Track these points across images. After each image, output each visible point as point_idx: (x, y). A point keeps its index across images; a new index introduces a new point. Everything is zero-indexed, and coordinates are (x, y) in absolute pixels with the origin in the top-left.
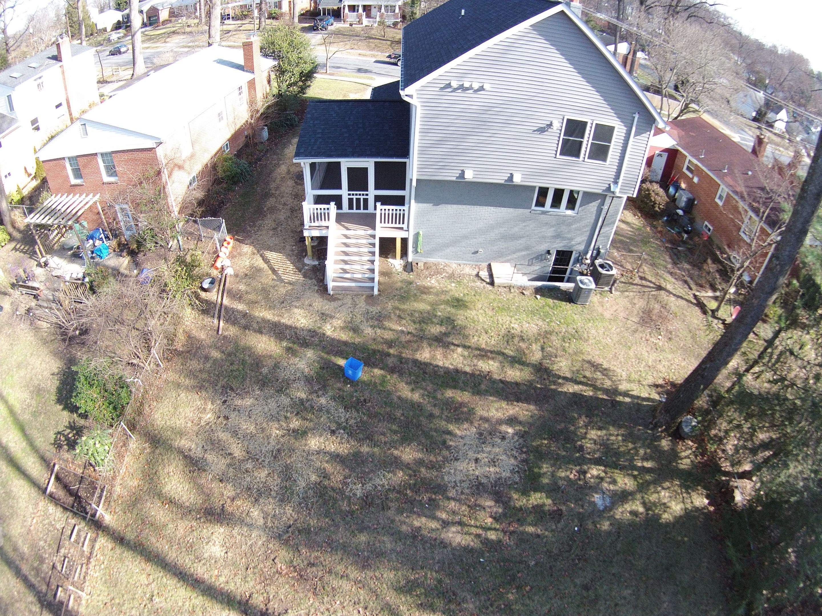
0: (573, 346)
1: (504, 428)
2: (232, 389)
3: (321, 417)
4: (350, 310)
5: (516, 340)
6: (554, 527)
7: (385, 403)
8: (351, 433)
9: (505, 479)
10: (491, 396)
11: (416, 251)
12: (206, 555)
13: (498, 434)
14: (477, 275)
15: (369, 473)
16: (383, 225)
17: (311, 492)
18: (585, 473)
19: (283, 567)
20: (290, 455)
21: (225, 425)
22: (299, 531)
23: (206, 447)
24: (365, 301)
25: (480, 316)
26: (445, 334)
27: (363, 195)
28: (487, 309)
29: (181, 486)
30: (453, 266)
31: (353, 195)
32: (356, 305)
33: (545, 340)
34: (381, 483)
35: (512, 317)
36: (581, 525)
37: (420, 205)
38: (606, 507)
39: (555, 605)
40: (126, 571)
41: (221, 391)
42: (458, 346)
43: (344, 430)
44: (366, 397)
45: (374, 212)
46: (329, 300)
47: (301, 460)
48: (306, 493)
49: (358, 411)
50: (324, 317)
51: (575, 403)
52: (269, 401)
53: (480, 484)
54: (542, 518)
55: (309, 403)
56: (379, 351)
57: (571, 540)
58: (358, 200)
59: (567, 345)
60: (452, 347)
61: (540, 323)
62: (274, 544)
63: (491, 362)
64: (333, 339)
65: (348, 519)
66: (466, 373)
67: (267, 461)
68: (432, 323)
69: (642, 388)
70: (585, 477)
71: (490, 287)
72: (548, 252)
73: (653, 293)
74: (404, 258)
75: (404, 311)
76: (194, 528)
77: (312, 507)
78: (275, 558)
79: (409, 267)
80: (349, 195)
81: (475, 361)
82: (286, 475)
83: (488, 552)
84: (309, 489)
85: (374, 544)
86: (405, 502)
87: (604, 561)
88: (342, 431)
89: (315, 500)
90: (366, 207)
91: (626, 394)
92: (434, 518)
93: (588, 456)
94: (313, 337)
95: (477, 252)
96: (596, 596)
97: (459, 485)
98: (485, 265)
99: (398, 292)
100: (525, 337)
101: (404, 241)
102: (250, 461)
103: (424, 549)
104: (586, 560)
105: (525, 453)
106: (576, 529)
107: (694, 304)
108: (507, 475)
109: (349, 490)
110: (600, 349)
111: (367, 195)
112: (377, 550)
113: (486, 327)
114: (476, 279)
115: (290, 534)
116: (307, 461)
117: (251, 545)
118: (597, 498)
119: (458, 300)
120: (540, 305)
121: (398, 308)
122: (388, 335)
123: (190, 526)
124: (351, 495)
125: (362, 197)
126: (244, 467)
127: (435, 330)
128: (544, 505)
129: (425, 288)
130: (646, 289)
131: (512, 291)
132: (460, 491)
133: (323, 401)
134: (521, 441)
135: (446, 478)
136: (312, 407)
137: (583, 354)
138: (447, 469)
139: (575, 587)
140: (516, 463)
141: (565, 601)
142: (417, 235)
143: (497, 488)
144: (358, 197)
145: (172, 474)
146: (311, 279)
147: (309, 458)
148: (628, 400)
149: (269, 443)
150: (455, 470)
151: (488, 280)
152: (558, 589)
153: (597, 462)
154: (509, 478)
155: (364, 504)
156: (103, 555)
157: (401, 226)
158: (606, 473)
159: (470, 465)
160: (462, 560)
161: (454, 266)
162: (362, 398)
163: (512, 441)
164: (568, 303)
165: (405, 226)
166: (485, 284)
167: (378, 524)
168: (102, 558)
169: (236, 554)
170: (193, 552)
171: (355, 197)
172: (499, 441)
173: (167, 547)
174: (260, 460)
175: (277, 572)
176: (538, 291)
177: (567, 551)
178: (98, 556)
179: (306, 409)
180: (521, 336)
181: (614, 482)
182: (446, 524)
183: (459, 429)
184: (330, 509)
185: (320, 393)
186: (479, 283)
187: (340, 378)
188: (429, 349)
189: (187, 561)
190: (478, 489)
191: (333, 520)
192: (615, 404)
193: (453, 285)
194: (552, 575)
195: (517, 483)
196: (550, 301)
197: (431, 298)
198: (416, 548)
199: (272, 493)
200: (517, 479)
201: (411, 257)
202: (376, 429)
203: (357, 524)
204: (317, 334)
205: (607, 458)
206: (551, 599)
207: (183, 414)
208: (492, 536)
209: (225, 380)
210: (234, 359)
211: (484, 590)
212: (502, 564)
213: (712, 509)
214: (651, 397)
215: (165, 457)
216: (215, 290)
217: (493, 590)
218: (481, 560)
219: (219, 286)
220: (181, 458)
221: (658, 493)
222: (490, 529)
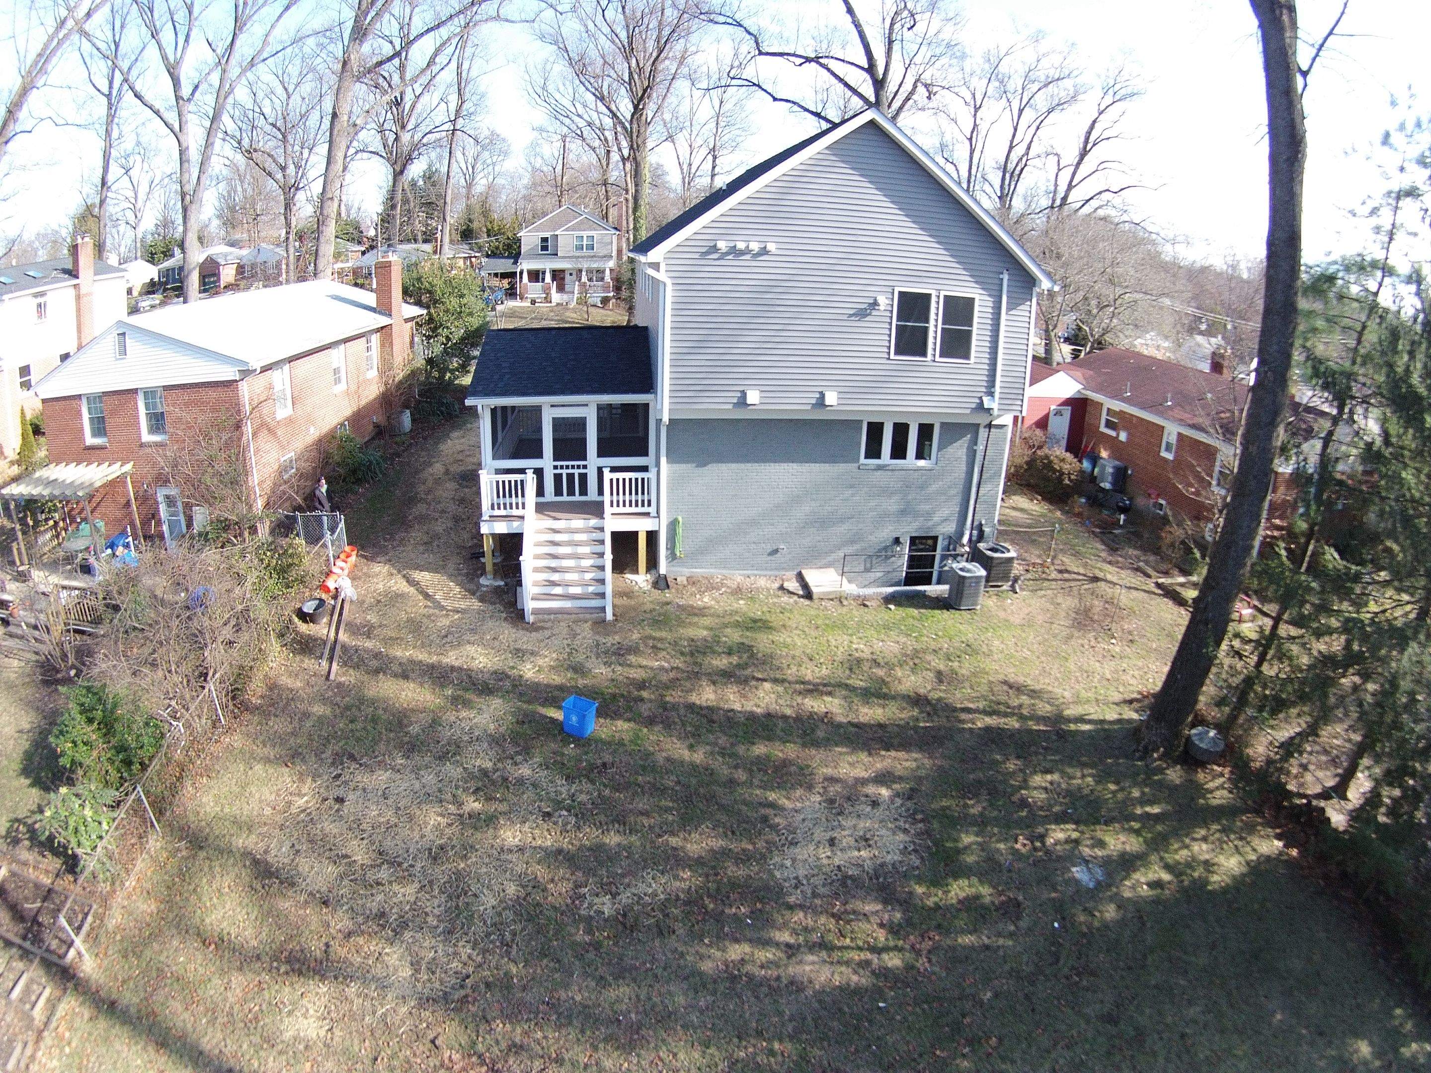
0: (967, 665)
1: (871, 789)
2: (352, 757)
3: (523, 793)
4: (565, 642)
5: (866, 666)
6: (1012, 928)
7: (644, 768)
8: (583, 814)
9: (893, 864)
10: (837, 745)
11: (672, 556)
12: (288, 1035)
13: (863, 799)
14: (782, 588)
15: (623, 876)
16: (616, 510)
17: (509, 915)
18: (1042, 837)
19: (456, 1057)
20: (465, 855)
21: (338, 811)
22: (488, 985)
23: (297, 847)
24: (592, 629)
25: (796, 638)
26: (738, 666)
27: (579, 467)
28: (806, 629)
30: (738, 578)
31: (562, 467)
32: (575, 636)
33: (917, 661)
34: (650, 891)
35: (851, 635)
36: (1064, 919)
37: (676, 467)
38: (1099, 883)
39: (1062, 1061)
40: (115, 1062)
41: (330, 761)
42: (765, 680)
43: (569, 811)
44: (606, 760)
45: (599, 499)
46: (527, 630)
47: (487, 860)
48: (500, 914)
49: (593, 782)
50: (519, 654)
51: (993, 741)
52: (422, 773)
53: (846, 877)
54: (983, 917)
55: (498, 773)
56: (622, 696)
57: (1053, 944)
58: (570, 477)
59: (956, 664)
60: (754, 683)
61: (903, 639)
62: (434, 1012)
63: (828, 699)
64: (538, 684)
65: (591, 955)
66: (785, 717)
67: (418, 866)
68: (714, 652)
69: (1105, 707)
70: (1043, 843)
71: (807, 602)
72: (897, 541)
73: (1086, 587)
74: (653, 572)
75: (661, 640)
76: (265, 986)
77: (513, 940)
78: (436, 1038)
79: (661, 583)
80: (555, 467)
81: (799, 699)
82: (458, 887)
83: (891, 988)
84: (504, 909)
85: (650, 999)
86: (704, 919)
87: (1130, 968)
88: (566, 813)
89: (518, 927)
90: (584, 491)
91: (1081, 720)
92: (766, 943)
93: (1041, 813)
94: (501, 680)
95: (775, 551)
96: (1136, 1029)
97: (805, 882)
98: (792, 574)
99: (648, 616)
100: (880, 660)
101: (652, 537)
102: (385, 866)
103: (757, 997)
104: (1093, 974)
105: (922, 821)
106: (1056, 925)
107: (1160, 595)
108: (896, 858)
109: (586, 905)
110: (1015, 666)
111: (585, 467)
112: (657, 1009)
113: (808, 651)
114: (780, 593)
115: (469, 991)
116: (498, 863)
117: (385, 1015)
118: (1078, 872)
119: (755, 621)
120: (898, 617)
121: (651, 637)
122: (637, 674)
123: (256, 983)
124: (592, 913)
125: (576, 472)
126: (371, 876)
127: (721, 662)
128: (977, 897)
129: (692, 607)
130: (1073, 584)
131: (845, 603)
132: (809, 892)
133: (525, 771)
134: (909, 804)
135: (778, 874)
136: (505, 779)
137: (987, 673)
138: (777, 859)
139: (1088, 1022)
140: (908, 839)
141: (1078, 1049)
142: (673, 526)
143: (881, 880)
144: (570, 471)
145: (227, 890)
146: (494, 603)
147: (502, 857)
148: (1087, 727)
149: (423, 836)
150: (794, 860)
151: (801, 593)
152: (1055, 1031)
153: (1061, 819)
154: (900, 862)
155: (620, 927)
156: (70, 1029)
157: (646, 509)
158: (1082, 833)
159: (821, 850)
160: (840, 1010)
161: (739, 579)
162: (599, 762)
163: (892, 806)
164: (945, 611)
165: (652, 510)
166: (796, 598)
167: (654, 960)
168: (67, 1034)
169: (351, 1033)
170: (260, 1030)
171: (564, 472)
172: (869, 809)
173: (204, 1021)
174: (405, 865)
175: (442, 1066)
176: (889, 599)
177: (1051, 965)
178: (60, 1030)
179: (493, 783)
180: (875, 661)
181: (1101, 844)
182: (791, 950)
183: (788, 798)
184: (551, 941)
185: (519, 758)
186: (785, 599)
187: (555, 736)
188: (712, 687)
189: (245, 1046)
190: (844, 884)
191: (558, 961)
192: (1063, 735)
193: (741, 602)
194: (1033, 1010)
195: (917, 868)
196: (914, 612)
197: (707, 621)
198: (740, 997)
199: (430, 919)
200: (918, 862)
201: (663, 568)
202: (631, 806)
203: (609, 964)
204: (508, 677)
205: (1076, 809)
206: (1049, 1052)
207: (257, 796)
208: (893, 961)
209: (341, 744)
210: (357, 713)
211: (901, 1057)
212: (926, 1006)
213: (1294, 852)
214: (1125, 717)
215: (217, 863)
216: (325, 620)
217: (921, 1055)
218: (881, 1005)
219: (332, 615)
220: (248, 863)
221: (1187, 847)
222: (886, 949)
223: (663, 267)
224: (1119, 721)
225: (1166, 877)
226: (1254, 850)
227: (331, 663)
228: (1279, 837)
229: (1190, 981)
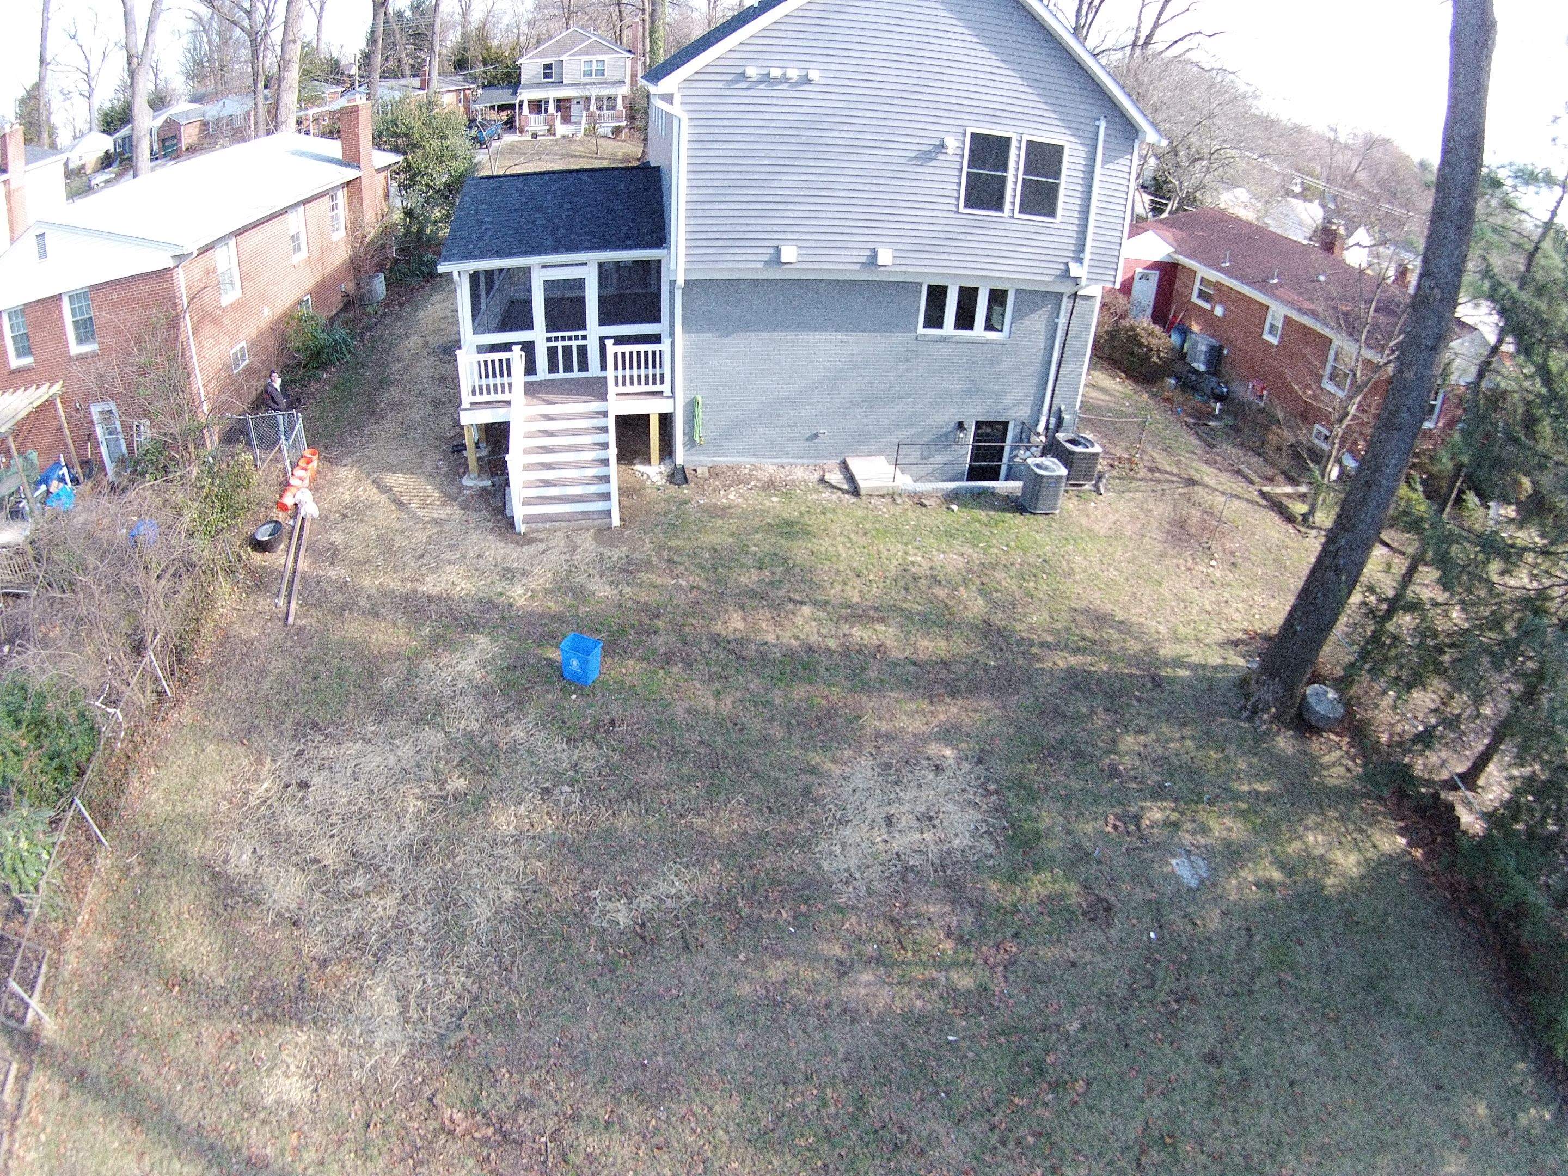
0: (1044, 587)
1: (933, 749)
2: (316, 726)
3: (516, 763)
4: (563, 557)
5: (924, 583)
6: (1102, 939)
7: (660, 724)
8: (589, 790)
9: (963, 851)
10: (892, 689)
11: (691, 443)
12: (269, 1100)
13: (923, 762)
14: (822, 481)
15: (640, 872)
16: (621, 389)
17: (506, 929)
18: (1137, 818)
19: (458, 1117)
20: (453, 851)
21: (302, 799)
22: (487, 1023)
23: (259, 852)
24: (595, 539)
25: (840, 547)
26: (771, 584)
27: (577, 338)
28: (852, 536)
29: (207, 942)
30: (769, 468)
31: (556, 339)
32: (574, 548)
33: (985, 580)
34: (673, 891)
35: (906, 544)
36: (1161, 927)
37: (694, 337)
38: (1202, 882)
39: (1156, 1113)
41: (291, 733)
42: (803, 603)
43: (572, 786)
44: (614, 715)
45: (602, 374)
46: (518, 543)
47: (477, 857)
48: (496, 929)
49: (599, 745)
50: (509, 575)
51: (1077, 686)
52: (397, 742)
53: (907, 868)
54: (1068, 923)
55: (486, 738)
56: (633, 627)
57: (1148, 960)
58: (567, 350)
59: (1031, 585)
60: (790, 607)
61: (968, 550)
62: (429, 1061)
63: (880, 628)
64: (531, 614)
65: (605, 981)
66: (829, 652)
67: (399, 868)
68: (741, 566)
69: (1207, 649)
70: (1138, 826)
71: (853, 500)
72: (960, 426)
73: (1181, 490)
74: (668, 461)
75: (677, 550)
76: (238, 1038)
77: (513, 963)
78: (433, 1095)
79: (679, 476)
80: (549, 340)
81: (846, 628)
82: (446, 895)
83: (961, 1016)
84: (501, 922)
85: (678, 1036)
86: (738, 928)
87: (1235, 994)
88: (568, 789)
89: (518, 945)
90: (583, 366)
91: (1178, 662)
92: (811, 958)
93: (1134, 786)
94: (487, 611)
95: (816, 436)
96: (1242, 1072)
97: (858, 876)
98: (833, 463)
99: (662, 519)
100: (941, 577)
101: (666, 420)
102: (360, 872)
103: (803, 1030)
104: (1193, 1000)
105: (995, 792)
106: (1152, 935)
107: (1265, 507)
108: (965, 842)
109: (597, 913)
110: (1100, 589)
111: (584, 338)
112: (687, 1049)
113: (855, 565)
114: (820, 487)
115: (466, 1033)
116: (492, 860)
117: (374, 1067)
118: (1178, 865)
119: (790, 524)
120: (962, 521)
121: (665, 547)
122: (649, 597)
123: (228, 1033)
124: (604, 924)
125: (574, 344)
126: (345, 887)
127: (750, 579)
128: (1061, 896)
129: (716, 507)
130: (1165, 486)
131: (899, 501)
132: (863, 889)
133: (518, 733)
134: (979, 769)
135: (825, 865)
136: (495, 746)
137: (1068, 598)
138: (823, 845)
139: (1187, 1062)
140: (979, 817)
141: (1175, 1097)
142: (691, 406)
143: (948, 872)
144: (567, 343)
145: (186, 916)
146: (478, 510)
147: (496, 852)
149: (401, 829)
150: (844, 846)
151: (845, 487)
152: (1151, 1074)
153: (1159, 793)
154: (971, 848)
155: (639, 942)
156: (43, 1111)
157: (658, 388)
158: (1182, 813)
159: (875, 832)
160: (903, 1045)
161: (771, 469)
162: (606, 718)
163: (958, 773)
164: (1017, 515)
165: (666, 388)
166: (840, 493)
167: (681, 985)
168: (41, 1118)
169: (338, 1093)
170: (238, 1095)
171: (560, 345)
172: (931, 776)
173: (179, 1088)
174: (384, 868)
175: (443, 1128)
176: (952, 497)
177: (1146, 987)
179: (481, 751)
180: (934, 577)
181: (1205, 829)
182: (843, 968)
183: (835, 762)
184: (556, 962)
185: (511, 716)
186: (827, 494)
187: (552, 683)
188: (740, 613)
190: (904, 879)
191: (568, 989)
192: (1158, 683)
193: (775, 499)
194: (1126, 1046)
195: (992, 857)
196: (981, 514)
197: (732, 524)
198: (784, 1031)
199: (415, 939)
200: (991, 849)
201: (680, 457)
202: (646, 777)
203: (628, 991)
204: (495, 606)
205: (1174, 782)
206: (1142, 1100)
207: (211, 787)
208: (964, 980)
209: (302, 710)
210: (321, 667)
211: (975, 1107)
212: (1003, 1040)
213: (1418, 853)
214: (1230, 662)
215: (173, 881)
216: (282, 546)
217: (996, 1104)
218: (951, 1038)
219: (290, 539)
220: (206, 879)
221: (1300, 838)
222: (955, 964)
223: (677, 99)
224: (1224, 667)
225: (1277, 876)
226: (1375, 847)
227: (289, 602)
228: (1402, 832)
229: (1301, 1013)
